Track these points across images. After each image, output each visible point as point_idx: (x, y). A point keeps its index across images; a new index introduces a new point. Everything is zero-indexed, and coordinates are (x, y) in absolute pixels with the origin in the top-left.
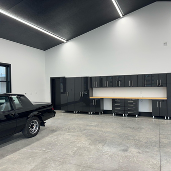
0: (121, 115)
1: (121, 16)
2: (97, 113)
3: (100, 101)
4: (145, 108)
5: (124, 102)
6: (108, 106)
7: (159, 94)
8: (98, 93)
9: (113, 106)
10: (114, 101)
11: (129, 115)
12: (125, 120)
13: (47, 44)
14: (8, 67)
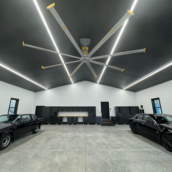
0: (71, 124)
1: (73, 83)
2: (60, 124)
3: (62, 118)
4: (80, 120)
5: (73, 118)
6: (65, 120)
7: (86, 114)
8: (61, 114)
9: (68, 120)
10: (68, 118)
11: (75, 124)
12: (73, 125)
13: (36, 90)
14: (17, 100)
